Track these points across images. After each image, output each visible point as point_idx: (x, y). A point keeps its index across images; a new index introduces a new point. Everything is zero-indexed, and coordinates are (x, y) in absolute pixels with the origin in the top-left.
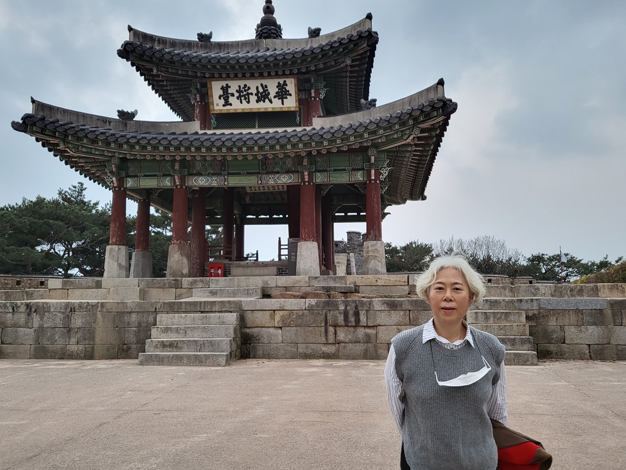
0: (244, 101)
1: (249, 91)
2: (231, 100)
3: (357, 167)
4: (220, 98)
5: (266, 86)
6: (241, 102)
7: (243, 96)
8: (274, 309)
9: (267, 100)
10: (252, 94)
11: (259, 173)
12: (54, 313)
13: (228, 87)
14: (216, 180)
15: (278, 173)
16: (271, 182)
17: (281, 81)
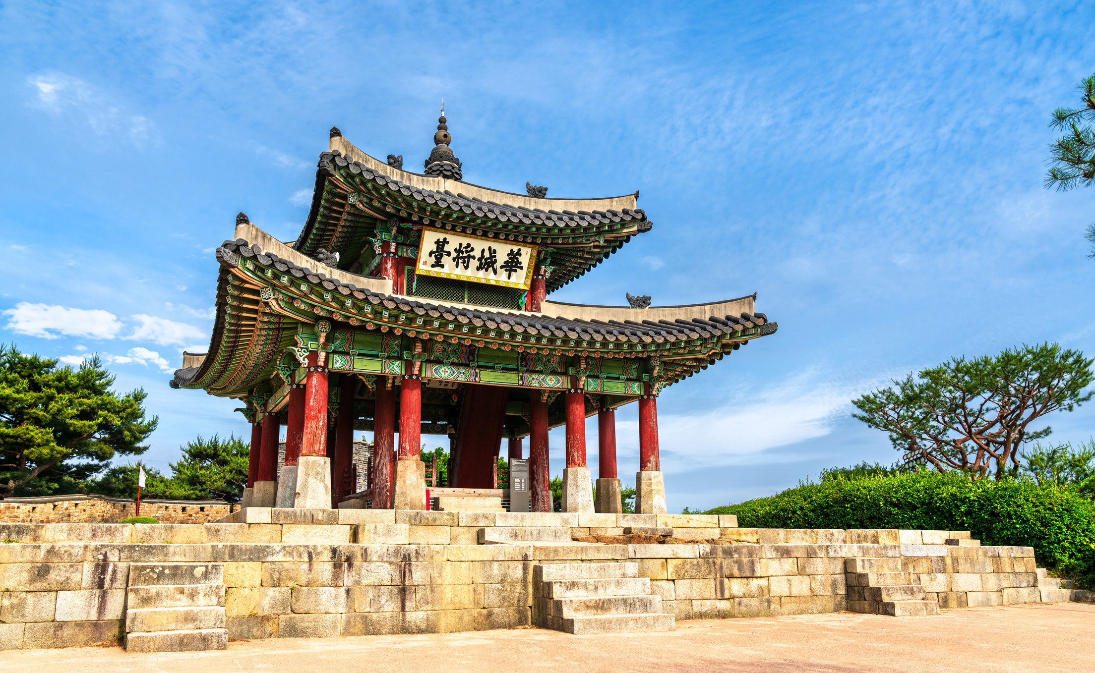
0: (460, 265)
1: (472, 254)
2: (445, 260)
3: (631, 377)
4: (430, 255)
5: (495, 251)
6: (457, 266)
7: (462, 258)
8: (666, 557)
9: (490, 269)
10: (474, 257)
11: (517, 370)
12: (378, 564)
13: (445, 241)
14: (464, 373)
15: (541, 372)
16: (535, 384)
17: (515, 249)
